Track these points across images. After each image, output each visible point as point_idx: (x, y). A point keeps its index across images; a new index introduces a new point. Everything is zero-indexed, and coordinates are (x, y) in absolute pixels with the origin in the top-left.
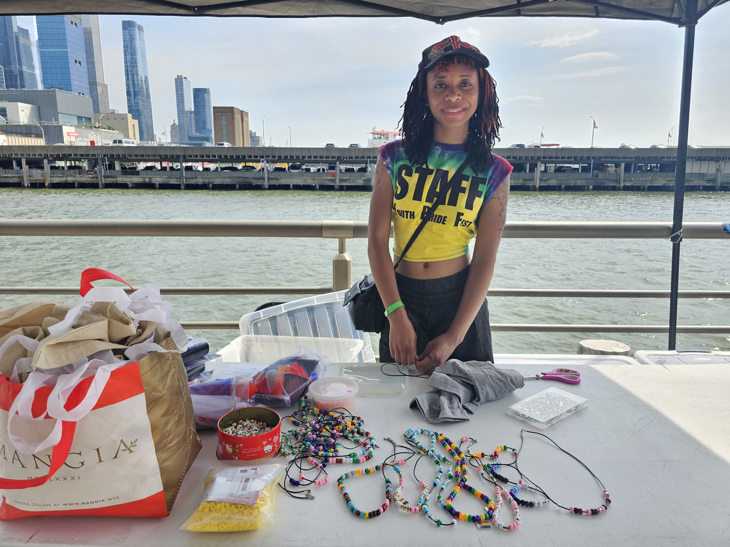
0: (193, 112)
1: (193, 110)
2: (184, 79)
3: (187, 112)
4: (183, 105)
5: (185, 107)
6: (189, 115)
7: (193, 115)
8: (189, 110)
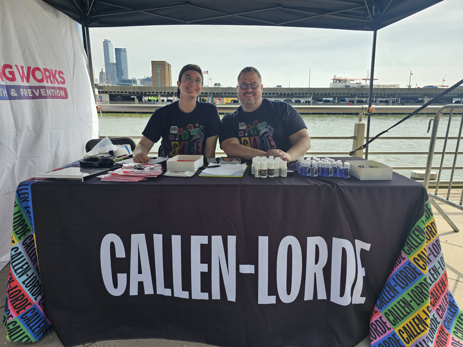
0: (115, 64)
1: (115, 62)
2: (109, 42)
3: (111, 64)
4: (109, 59)
5: (110, 60)
6: (112, 66)
7: (115, 66)
8: (112, 63)
